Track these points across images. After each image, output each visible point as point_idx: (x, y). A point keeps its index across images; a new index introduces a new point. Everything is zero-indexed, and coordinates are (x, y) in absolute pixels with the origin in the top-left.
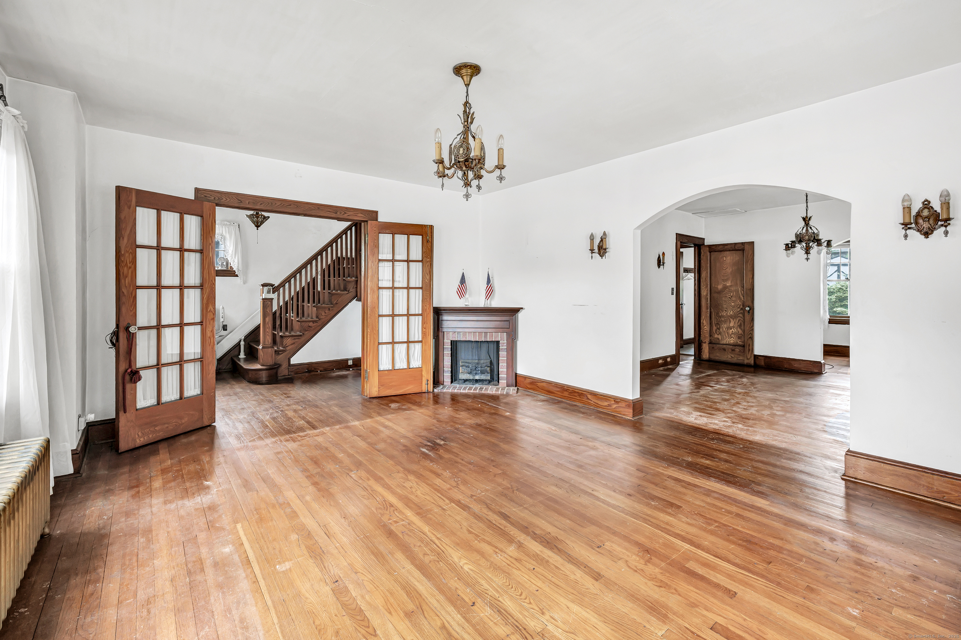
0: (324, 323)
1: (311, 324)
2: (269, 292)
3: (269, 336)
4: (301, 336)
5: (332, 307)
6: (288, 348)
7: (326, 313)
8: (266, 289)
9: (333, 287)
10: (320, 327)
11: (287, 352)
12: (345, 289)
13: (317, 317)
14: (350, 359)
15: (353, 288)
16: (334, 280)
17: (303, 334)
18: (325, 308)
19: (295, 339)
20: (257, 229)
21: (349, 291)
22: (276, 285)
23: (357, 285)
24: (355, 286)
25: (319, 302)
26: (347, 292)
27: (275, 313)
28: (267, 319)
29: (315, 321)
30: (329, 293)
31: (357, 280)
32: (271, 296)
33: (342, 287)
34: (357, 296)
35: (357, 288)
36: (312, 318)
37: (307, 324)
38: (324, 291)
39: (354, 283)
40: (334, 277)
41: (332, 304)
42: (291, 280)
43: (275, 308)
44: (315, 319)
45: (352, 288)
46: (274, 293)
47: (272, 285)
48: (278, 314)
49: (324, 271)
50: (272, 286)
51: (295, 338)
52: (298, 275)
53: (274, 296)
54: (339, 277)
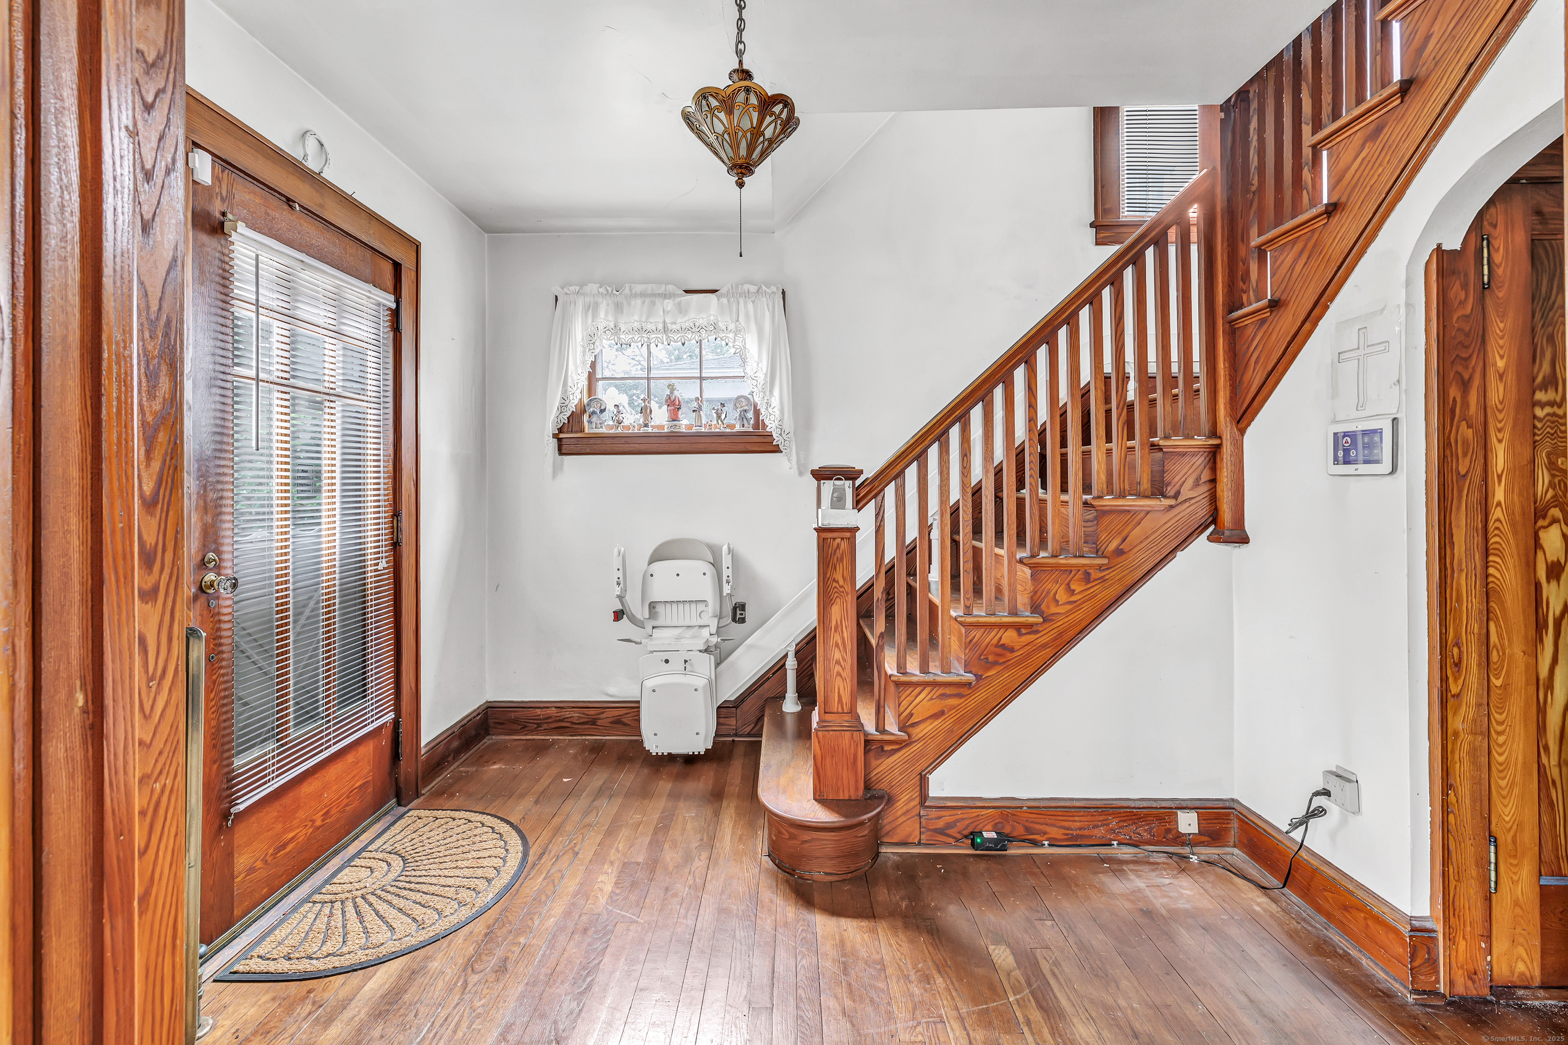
0: (1067, 637)
1: (1009, 636)
2: (838, 502)
3: (844, 679)
4: (968, 685)
5: (1100, 568)
6: (917, 732)
7: (1072, 592)
8: (828, 487)
9: (1103, 477)
10: (1048, 652)
11: (915, 747)
12: (1158, 489)
13: (1035, 608)
14: (1185, 805)
15: (1197, 484)
16: (1109, 452)
17: (978, 677)
18: (1067, 570)
19: (943, 696)
20: (741, 185)
21: (1176, 496)
22: (869, 473)
23: (1214, 469)
24: (1206, 476)
25: (1043, 542)
26: (1172, 502)
27: (865, 595)
28: (836, 611)
29: (1029, 626)
30: (1086, 503)
31: (1218, 447)
32: (846, 517)
33: (1146, 485)
34: (1214, 518)
35: (1213, 481)
36: (1014, 613)
37: (992, 637)
38: (1064, 497)
39: (1200, 461)
40: (1109, 439)
41: (1098, 553)
42: (925, 451)
43: (865, 570)
44: (1028, 617)
45: (1190, 482)
46: (859, 504)
47: (850, 474)
48: (878, 592)
49: (1064, 414)
50: (854, 479)
51: (948, 691)
52: (955, 433)
53: (865, 519)
54: (1131, 437)
